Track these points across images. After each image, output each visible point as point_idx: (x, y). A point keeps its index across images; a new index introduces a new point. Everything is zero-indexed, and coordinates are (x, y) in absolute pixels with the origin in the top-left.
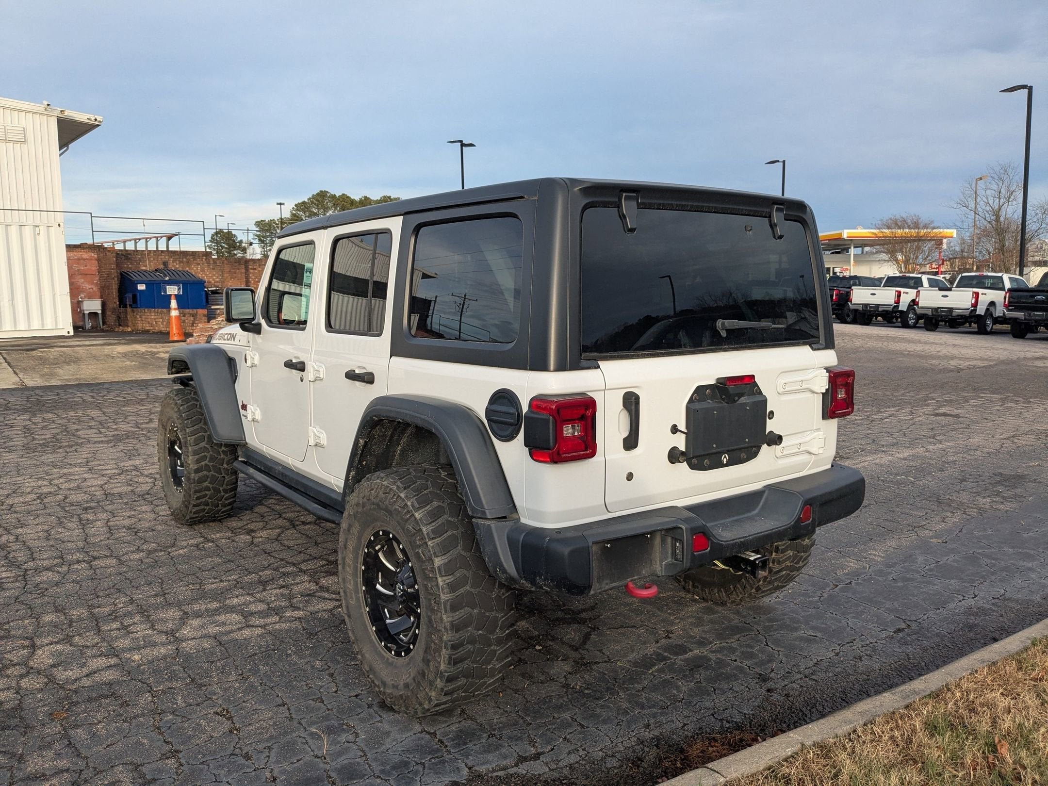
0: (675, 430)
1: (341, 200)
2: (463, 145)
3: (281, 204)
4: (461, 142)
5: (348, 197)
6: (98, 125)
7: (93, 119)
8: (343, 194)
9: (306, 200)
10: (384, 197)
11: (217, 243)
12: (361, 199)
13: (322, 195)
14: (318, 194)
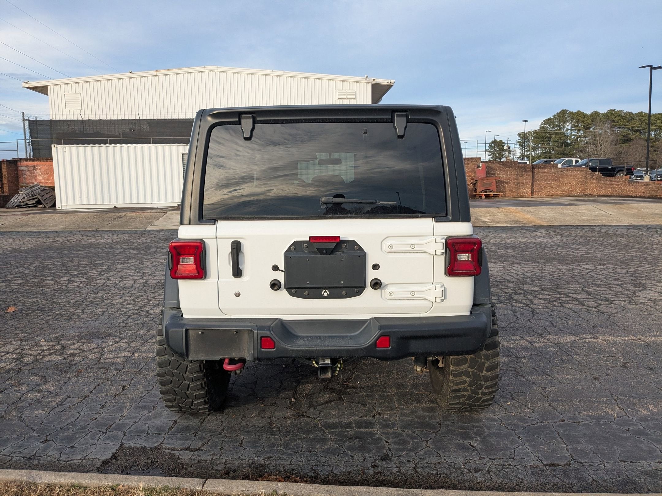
0: (275, 268)
1: (576, 115)
2: (652, 68)
3: (525, 121)
4: (651, 66)
5: (582, 113)
6: (393, 85)
7: (390, 82)
8: (578, 111)
9: (552, 117)
10: (610, 110)
11: (494, 148)
12: (592, 114)
13: (564, 112)
14: (560, 112)
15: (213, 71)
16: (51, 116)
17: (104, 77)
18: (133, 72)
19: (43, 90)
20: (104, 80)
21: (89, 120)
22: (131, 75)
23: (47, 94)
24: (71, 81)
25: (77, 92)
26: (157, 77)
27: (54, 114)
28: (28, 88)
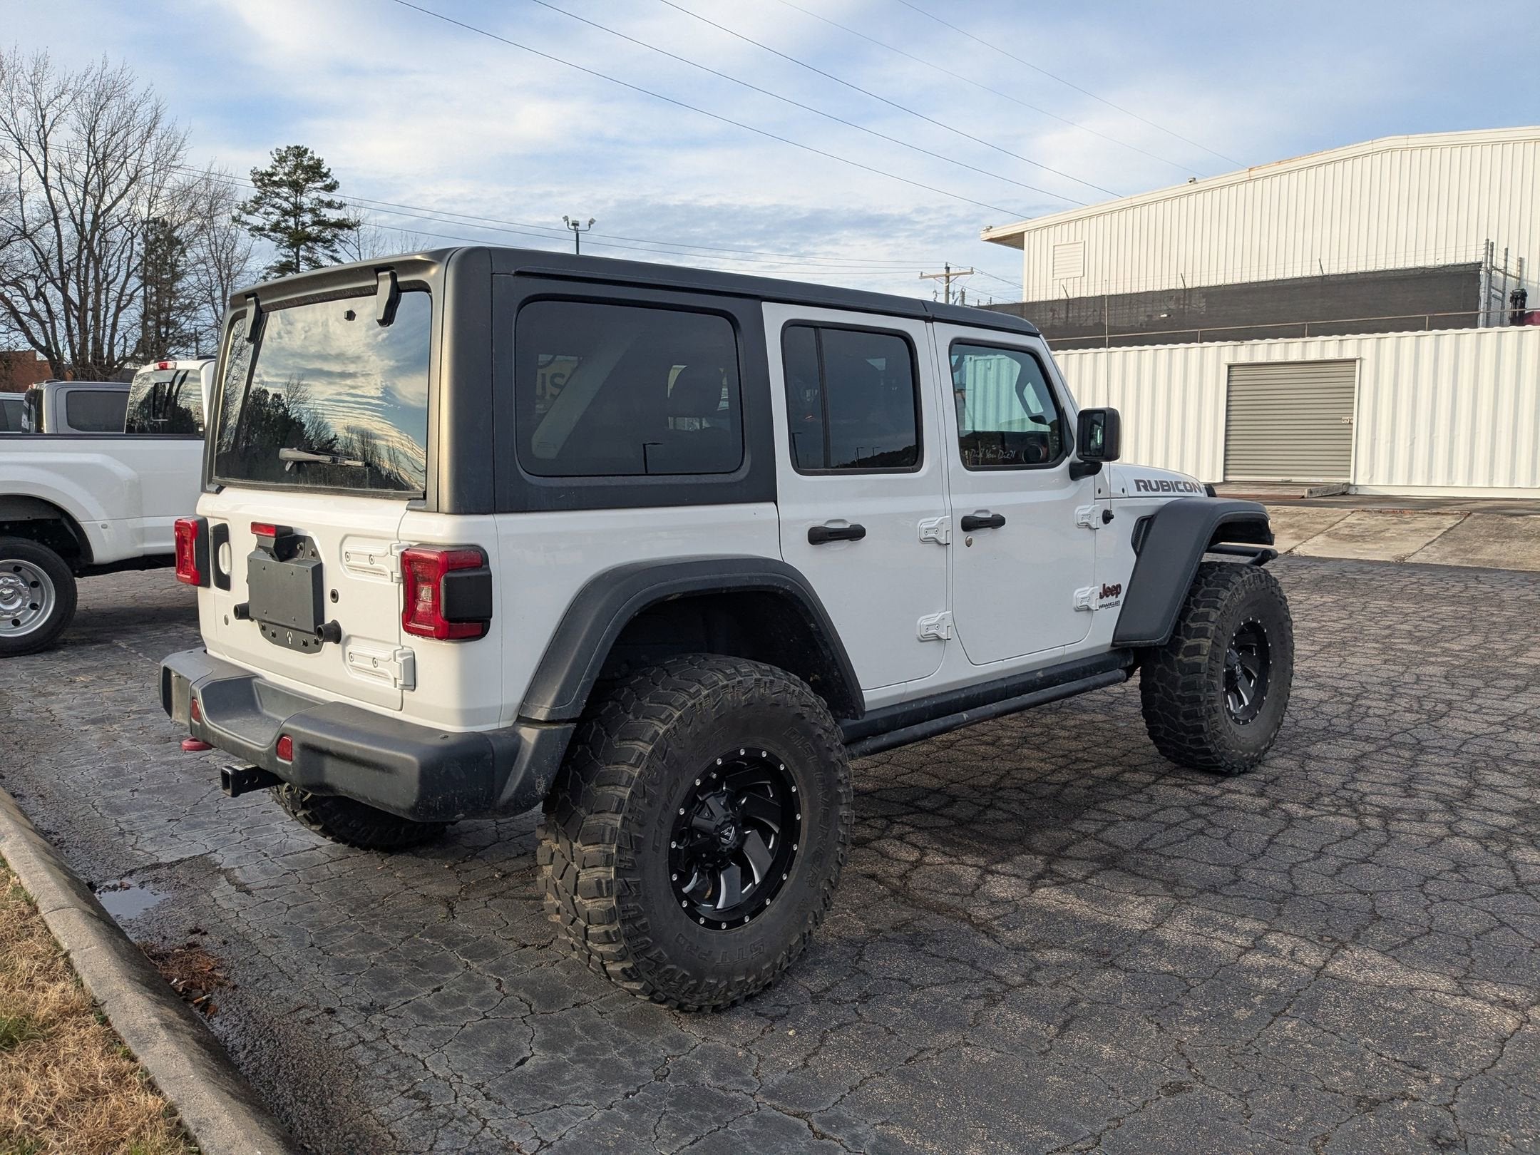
15: (1392, 150)
16: (1025, 294)
17: (1134, 201)
18: (1197, 180)
19: (1015, 241)
20: (1135, 207)
21: (1080, 298)
22: (1194, 187)
23: (1023, 248)
24: (1068, 216)
25: (1078, 239)
26: (1250, 185)
27: (1030, 289)
28: (991, 240)
